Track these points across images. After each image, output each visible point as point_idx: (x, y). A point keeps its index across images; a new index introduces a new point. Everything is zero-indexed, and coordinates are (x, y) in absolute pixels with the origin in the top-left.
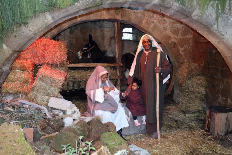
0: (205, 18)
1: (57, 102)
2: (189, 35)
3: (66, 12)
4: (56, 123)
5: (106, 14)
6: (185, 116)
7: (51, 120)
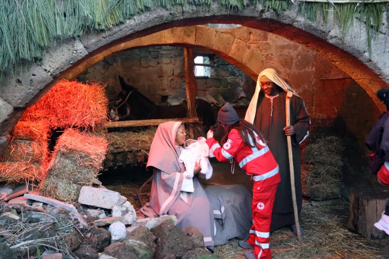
0: (349, 40)
1: (95, 195)
2: (309, 68)
3: (111, 35)
4: (96, 235)
5: (169, 36)
6: (311, 205)
7: (86, 229)
